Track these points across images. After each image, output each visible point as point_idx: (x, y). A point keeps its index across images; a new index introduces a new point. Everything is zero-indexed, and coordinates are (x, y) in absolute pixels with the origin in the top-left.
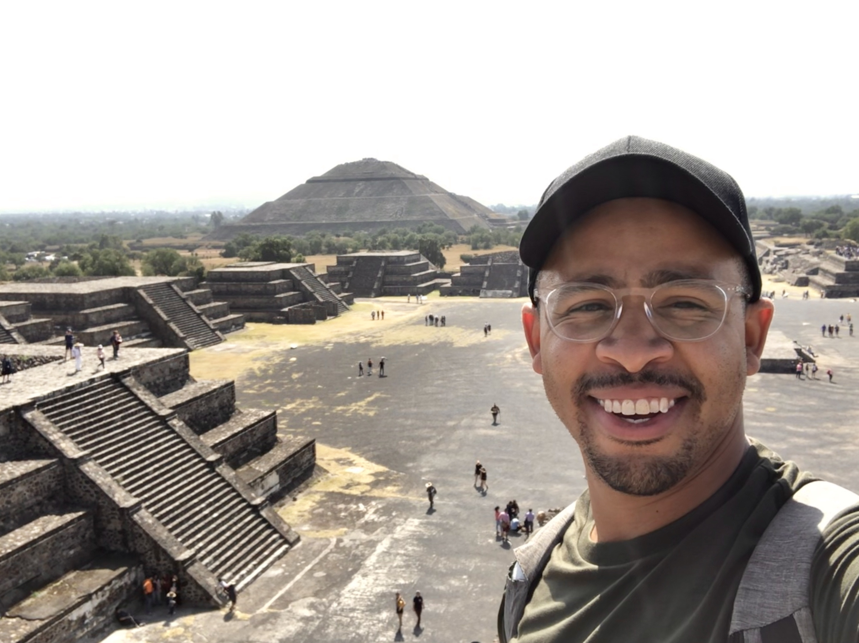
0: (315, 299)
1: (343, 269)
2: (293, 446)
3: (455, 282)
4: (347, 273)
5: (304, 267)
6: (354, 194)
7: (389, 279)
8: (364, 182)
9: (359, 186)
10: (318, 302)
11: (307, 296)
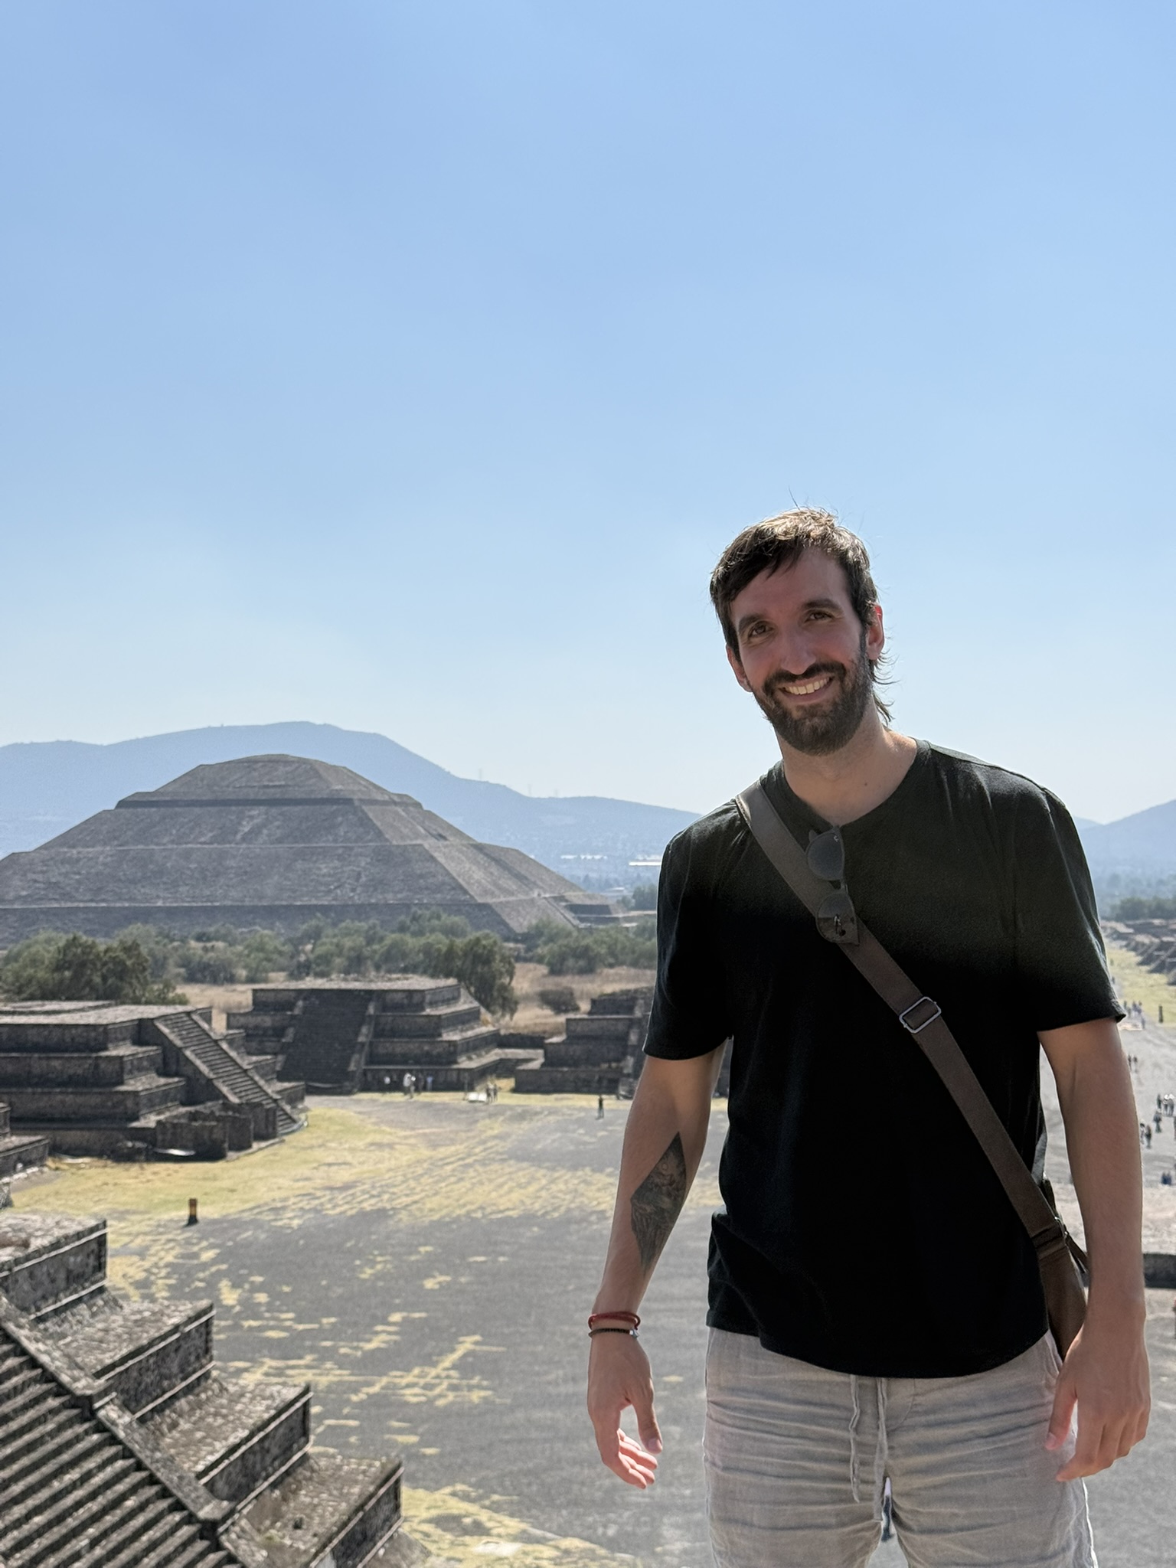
0: (219, 1095)
1: (267, 1021)
2: (356, 1482)
3: (553, 1059)
4: (279, 1032)
5: (188, 1014)
6: (239, 837)
7: (385, 1047)
8: (263, 809)
9: (252, 817)
10: (227, 1105)
11: (197, 1090)
